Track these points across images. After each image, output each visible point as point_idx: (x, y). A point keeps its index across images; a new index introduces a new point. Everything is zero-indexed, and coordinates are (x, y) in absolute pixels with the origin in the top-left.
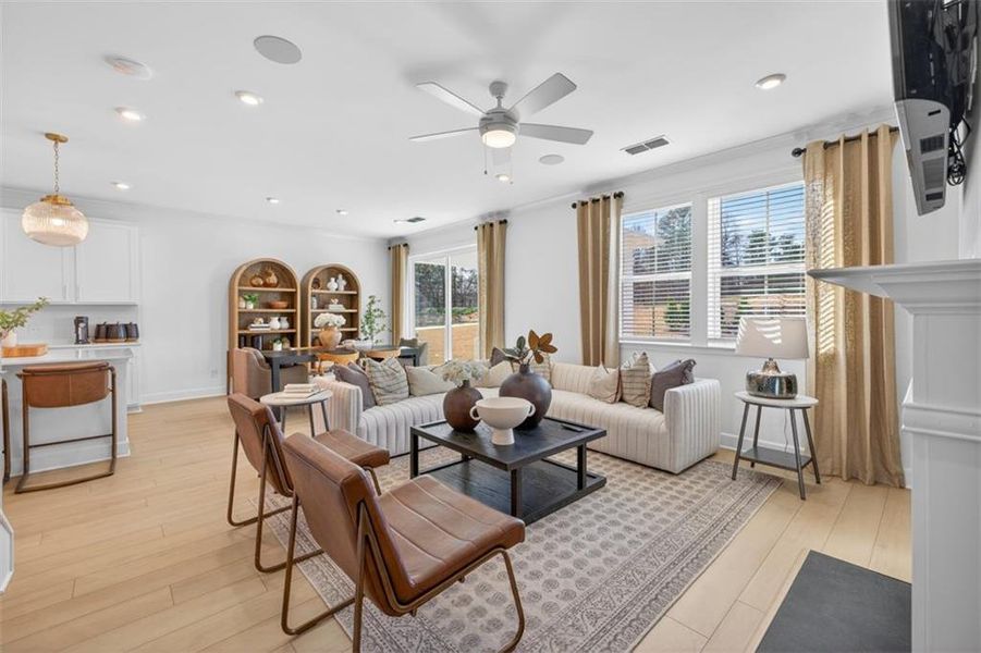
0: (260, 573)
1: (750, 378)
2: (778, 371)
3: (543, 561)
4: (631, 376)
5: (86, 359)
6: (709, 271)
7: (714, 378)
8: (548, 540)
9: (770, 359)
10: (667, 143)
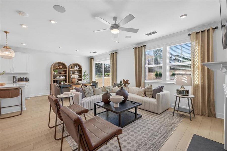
0: (56, 140)
1: (177, 90)
2: (185, 89)
3: (127, 137)
4: (148, 90)
5: (16, 86)
6: (167, 64)
7: (168, 90)
8: (128, 131)
9: (183, 86)
10: (157, 33)
